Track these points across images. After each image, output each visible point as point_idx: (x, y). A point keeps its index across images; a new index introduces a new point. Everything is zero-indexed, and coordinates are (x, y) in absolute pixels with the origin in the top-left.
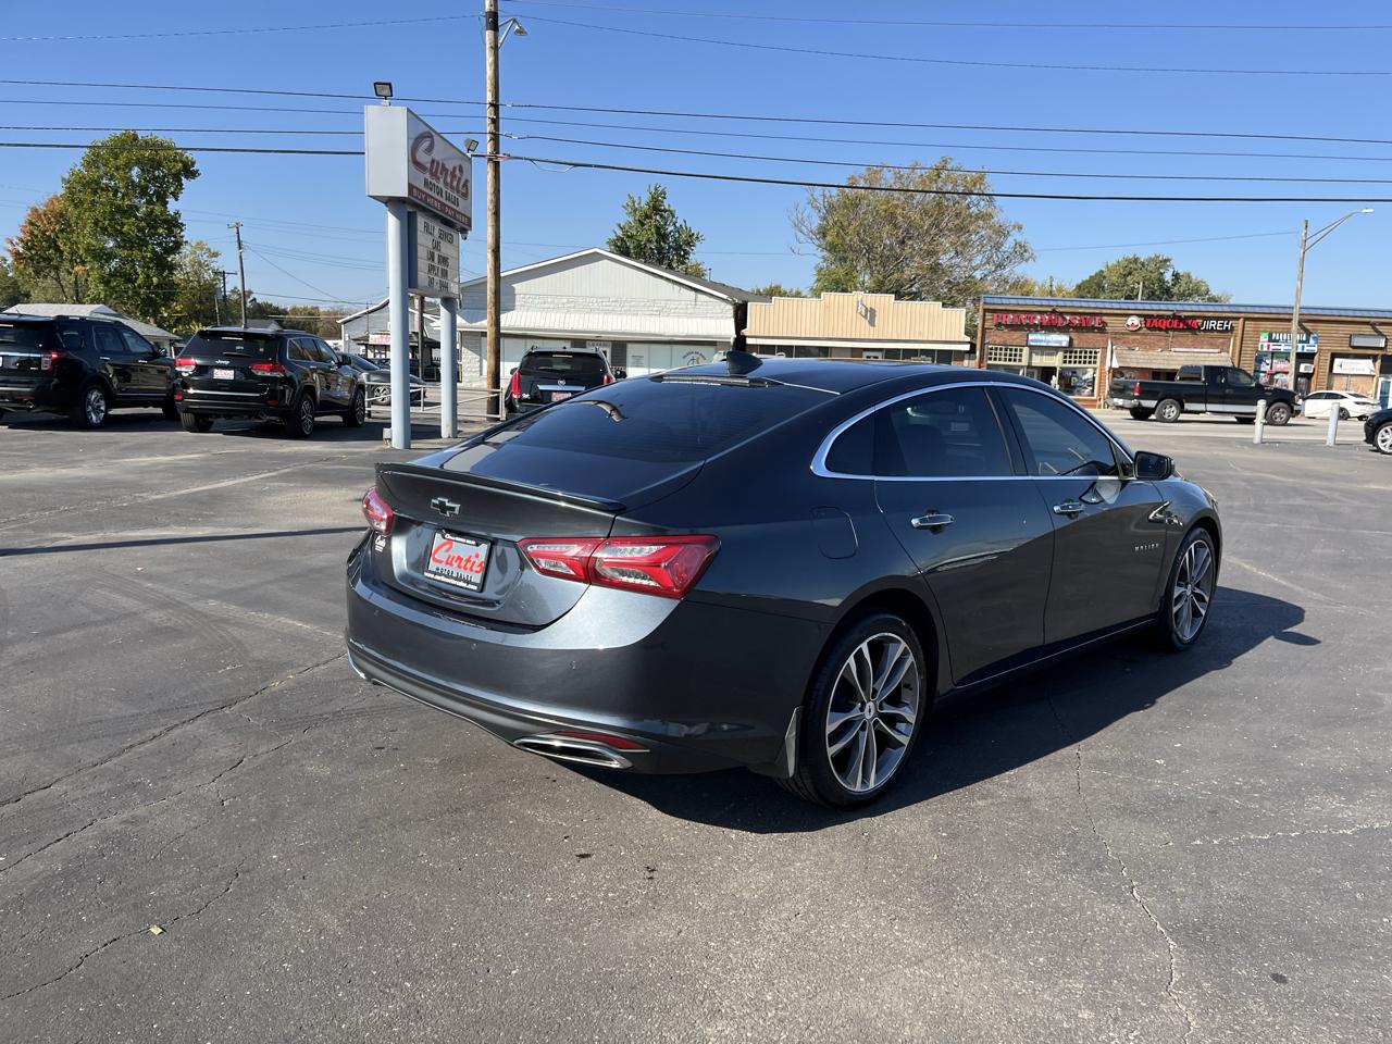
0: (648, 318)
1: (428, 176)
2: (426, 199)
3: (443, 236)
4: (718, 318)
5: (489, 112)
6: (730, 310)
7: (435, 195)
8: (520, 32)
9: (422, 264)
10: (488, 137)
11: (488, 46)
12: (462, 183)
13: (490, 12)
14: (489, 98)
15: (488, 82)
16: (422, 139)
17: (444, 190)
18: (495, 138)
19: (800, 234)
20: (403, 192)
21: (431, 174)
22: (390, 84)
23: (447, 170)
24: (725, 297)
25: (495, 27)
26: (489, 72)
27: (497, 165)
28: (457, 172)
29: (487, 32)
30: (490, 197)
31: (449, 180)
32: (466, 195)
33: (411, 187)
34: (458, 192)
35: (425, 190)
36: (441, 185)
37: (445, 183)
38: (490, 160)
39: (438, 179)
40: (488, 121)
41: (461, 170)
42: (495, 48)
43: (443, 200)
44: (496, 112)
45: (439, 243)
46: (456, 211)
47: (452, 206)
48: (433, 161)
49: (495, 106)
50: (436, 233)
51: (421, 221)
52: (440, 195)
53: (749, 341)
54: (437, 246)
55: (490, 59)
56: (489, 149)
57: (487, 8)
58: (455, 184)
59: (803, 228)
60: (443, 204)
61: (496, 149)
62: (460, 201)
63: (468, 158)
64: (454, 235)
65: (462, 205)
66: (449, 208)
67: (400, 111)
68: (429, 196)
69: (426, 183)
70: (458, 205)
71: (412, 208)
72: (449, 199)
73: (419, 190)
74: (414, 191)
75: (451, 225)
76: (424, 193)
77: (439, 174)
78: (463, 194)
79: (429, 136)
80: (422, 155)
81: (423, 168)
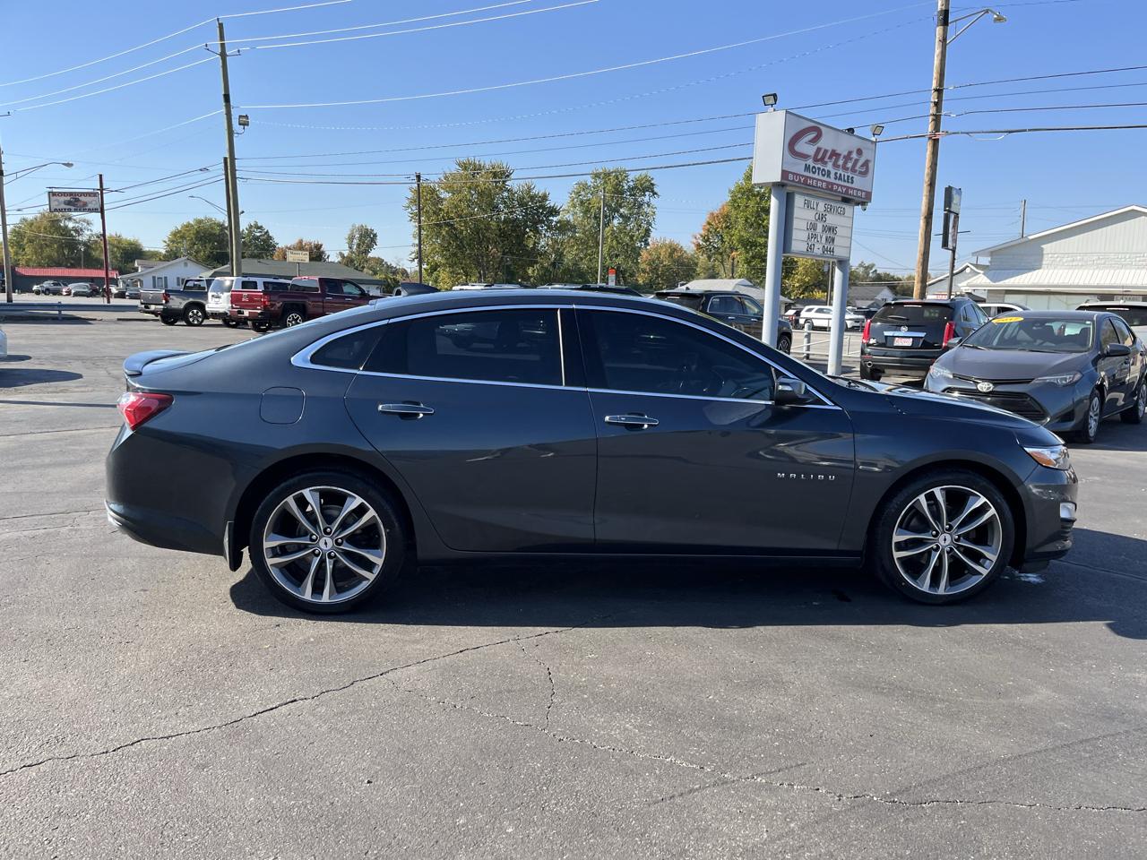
1: (810, 162)
2: (805, 181)
3: (829, 210)
5: (934, 97)
7: (821, 177)
8: (999, 19)
9: (799, 235)
10: (931, 118)
11: (937, 40)
12: (860, 164)
13: (942, 11)
14: (934, 85)
15: (935, 71)
16: (801, 135)
17: (833, 172)
18: (937, 119)
20: (777, 178)
21: (816, 160)
22: (775, 95)
23: (838, 155)
25: (945, 22)
26: (937, 62)
27: (936, 142)
28: (854, 156)
29: (938, 29)
30: (927, 171)
31: (841, 162)
32: (864, 173)
33: (785, 173)
34: (853, 170)
35: (807, 174)
36: (829, 167)
37: (835, 165)
38: (930, 138)
39: (826, 163)
40: (932, 105)
41: (859, 152)
42: (944, 40)
43: (832, 180)
44: (940, 96)
45: (823, 215)
46: (848, 188)
47: (846, 184)
48: (819, 149)
49: (939, 91)
50: (821, 208)
51: (799, 201)
52: (830, 176)
54: (822, 218)
55: (938, 51)
56: (930, 128)
57: (939, 8)
58: (850, 165)
60: (828, 183)
61: (937, 128)
62: (856, 178)
63: (872, 142)
64: (848, 208)
65: (859, 182)
66: (838, 185)
67: (781, 114)
68: (810, 178)
69: (807, 168)
70: (852, 183)
71: (789, 189)
72: (840, 179)
73: (797, 175)
74: (791, 177)
75: (846, 200)
76: (803, 176)
77: (826, 159)
78: (860, 173)
79: (816, 131)
80: (803, 146)
81: (805, 157)
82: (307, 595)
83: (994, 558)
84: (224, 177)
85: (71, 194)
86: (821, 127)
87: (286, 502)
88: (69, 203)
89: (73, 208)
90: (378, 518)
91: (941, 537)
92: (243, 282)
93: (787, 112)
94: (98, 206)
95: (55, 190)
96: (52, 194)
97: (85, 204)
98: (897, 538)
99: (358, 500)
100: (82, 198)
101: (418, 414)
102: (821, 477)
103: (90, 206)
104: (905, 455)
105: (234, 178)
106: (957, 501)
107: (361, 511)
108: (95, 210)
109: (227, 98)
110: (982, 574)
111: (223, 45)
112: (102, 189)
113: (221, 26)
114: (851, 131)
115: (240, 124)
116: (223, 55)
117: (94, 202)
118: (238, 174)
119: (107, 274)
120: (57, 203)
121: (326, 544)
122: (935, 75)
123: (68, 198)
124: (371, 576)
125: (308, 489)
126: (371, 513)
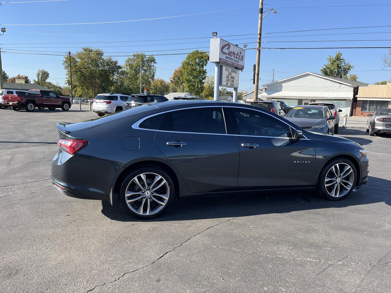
0: (323, 92)
1: (227, 55)
2: (226, 62)
3: (233, 71)
4: (348, 92)
5: (259, 36)
6: (352, 89)
7: (230, 60)
8: (275, 12)
9: (224, 79)
10: (258, 43)
11: (259, 18)
12: (241, 57)
13: (261, 9)
14: (259, 32)
15: (259, 28)
16: (225, 46)
17: (233, 59)
18: (260, 43)
19: (385, 64)
20: (218, 60)
21: (229, 55)
22: (216, 33)
23: (235, 54)
24: (350, 85)
25: (262, 12)
26: (259, 25)
27: (259, 51)
28: (239, 54)
29: (259, 14)
30: (257, 60)
31: (235, 56)
32: (242, 60)
33: (220, 59)
34: (239, 59)
35: (226, 59)
36: (232, 57)
37: (234, 57)
38: (258, 49)
39: (231, 56)
40: (258, 39)
41: (241, 53)
42: (261, 18)
43: (233, 62)
44: (260, 36)
45: (231, 73)
47: (237, 63)
48: (229, 51)
49: (260, 34)
50: (230, 71)
51: (224, 68)
52: (232, 60)
53: (358, 99)
54: (230, 74)
55: (260, 21)
56: (258, 46)
57: (260, 7)
58: (238, 57)
59: (387, 62)
60: (232, 63)
61: (260, 46)
62: (240, 61)
63: (244, 50)
64: (237, 71)
65: (240, 63)
66: (235, 63)
67: (219, 39)
68: (227, 61)
69: (226, 57)
70: (239, 63)
71: (221, 64)
72: (235, 61)
73: (224, 59)
74: (222, 60)
75: (236, 68)
76: (225, 60)
77: (232, 55)
78: (241, 59)
79: (229, 45)
80: (225, 50)
81: (226, 54)
82: (141, 213)
83: (352, 185)
86: (230, 44)
87: (134, 179)
90: (167, 183)
91: (338, 179)
92: (8, 92)
93: (221, 39)
98: (326, 180)
99: (160, 177)
101: (181, 145)
102: (306, 162)
104: (330, 154)
106: (342, 167)
107: (161, 181)
110: (348, 190)
114: (237, 45)
115: (2, 31)
121: (148, 194)
122: (259, 29)
124: (164, 204)
125: (142, 174)
126: (165, 181)
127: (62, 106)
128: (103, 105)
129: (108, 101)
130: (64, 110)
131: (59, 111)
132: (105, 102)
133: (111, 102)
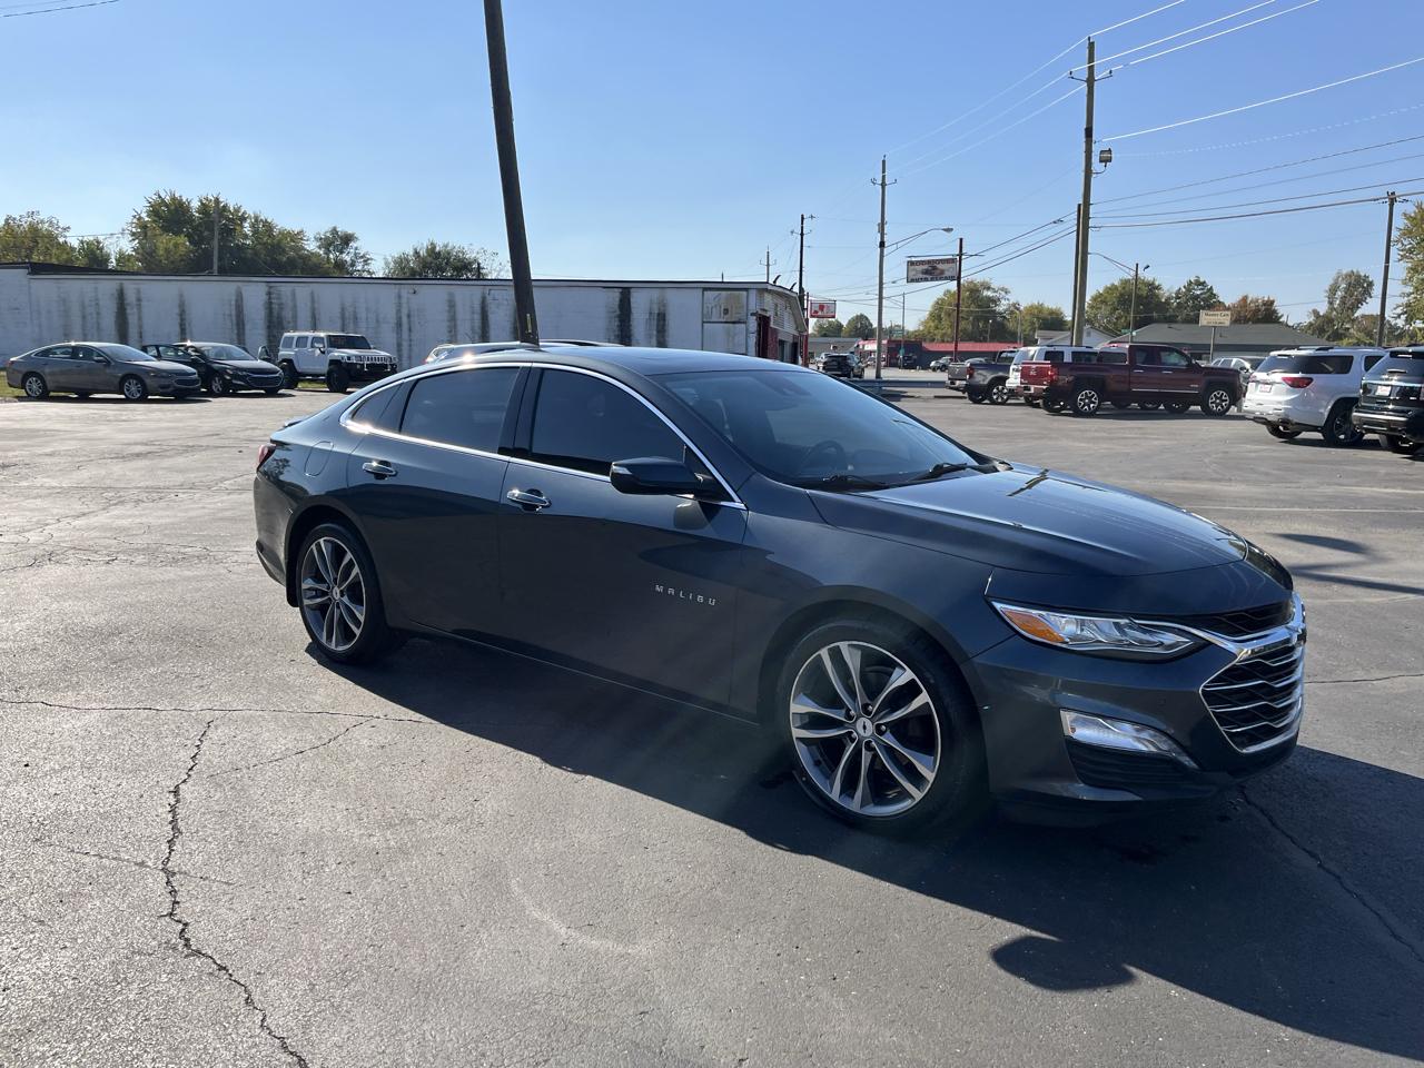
84: (1075, 228)
85: (929, 262)
87: (313, 548)
88: (926, 272)
89: (929, 277)
90: (360, 574)
91: (860, 723)
94: (955, 274)
95: (913, 259)
96: (911, 263)
97: (942, 272)
98: (795, 707)
99: (349, 555)
100: (940, 266)
103: (947, 274)
105: (1086, 228)
107: (351, 565)
108: (952, 279)
109: (1089, 132)
110: (912, 799)
111: (1091, 69)
112: (961, 254)
113: (1091, 46)
115: (1101, 161)
116: (1090, 81)
117: (950, 269)
118: (1091, 223)
119: (956, 345)
120: (914, 273)
123: (926, 267)
124: (358, 633)
125: (323, 539)
126: (356, 568)
127: (1202, 400)
128: (1276, 394)
129: (1299, 375)
130: (1208, 414)
131: (1195, 416)
132: (1285, 379)
133: (1311, 380)
